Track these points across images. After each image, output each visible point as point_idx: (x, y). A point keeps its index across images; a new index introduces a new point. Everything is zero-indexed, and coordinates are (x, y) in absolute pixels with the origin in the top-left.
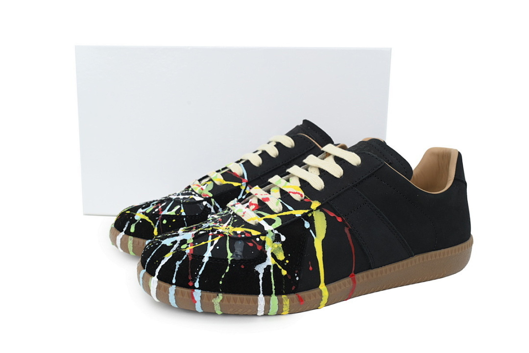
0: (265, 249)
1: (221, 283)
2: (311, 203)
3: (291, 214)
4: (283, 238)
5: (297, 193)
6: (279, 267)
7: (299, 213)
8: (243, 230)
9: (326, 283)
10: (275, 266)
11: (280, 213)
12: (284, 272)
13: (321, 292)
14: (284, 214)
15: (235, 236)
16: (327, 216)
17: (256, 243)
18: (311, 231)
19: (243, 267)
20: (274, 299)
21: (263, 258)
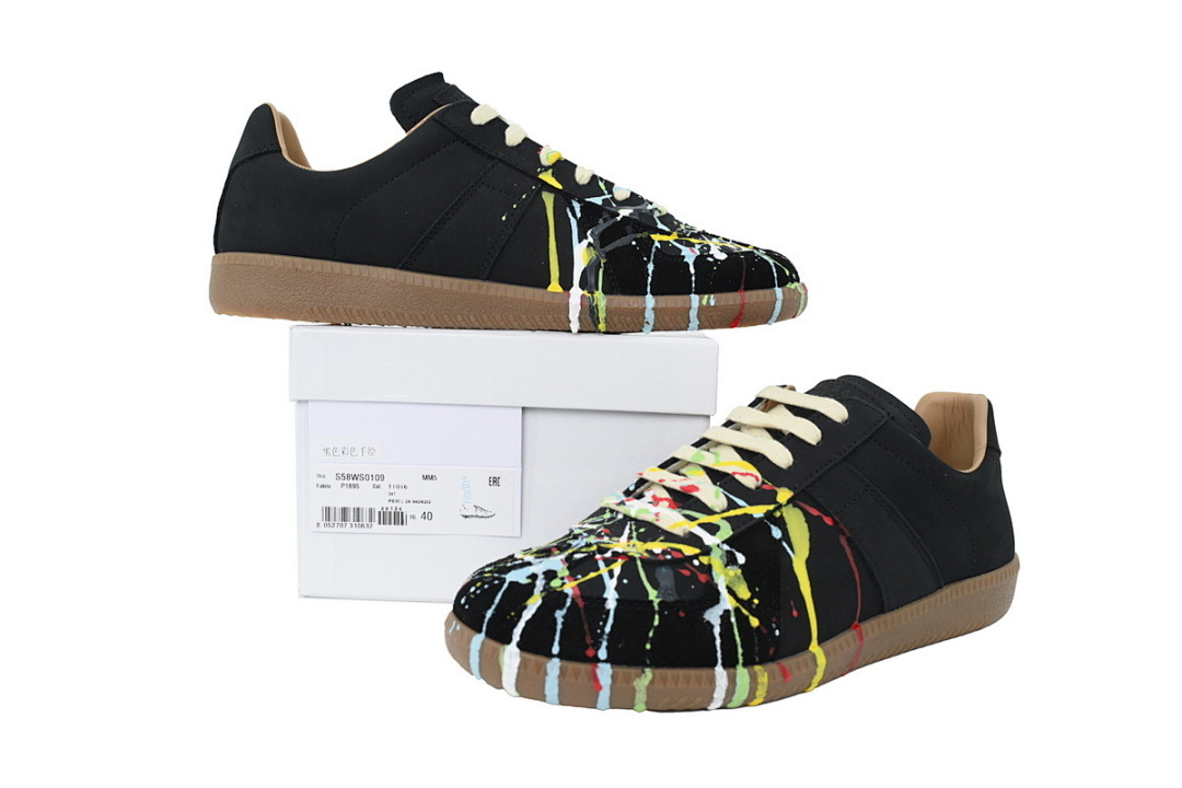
0: (713, 579)
1: (648, 646)
2: (776, 493)
3: (746, 514)
4: (741, 559)
5: (747, 474)
6: (744, 611)
7: (758, 511)
8: (666, 545)
9: (820, 642)
10: (737, 610)
11: (723, 512)
12: (755, 622)
13: (814, 657)
14: (732, 513)
15: (653, 558)
16: (806, 514)
17: (695, 570)
18: (785, 544)
19: (682, 614)
20: (742, 673)
21: (714, 598)
